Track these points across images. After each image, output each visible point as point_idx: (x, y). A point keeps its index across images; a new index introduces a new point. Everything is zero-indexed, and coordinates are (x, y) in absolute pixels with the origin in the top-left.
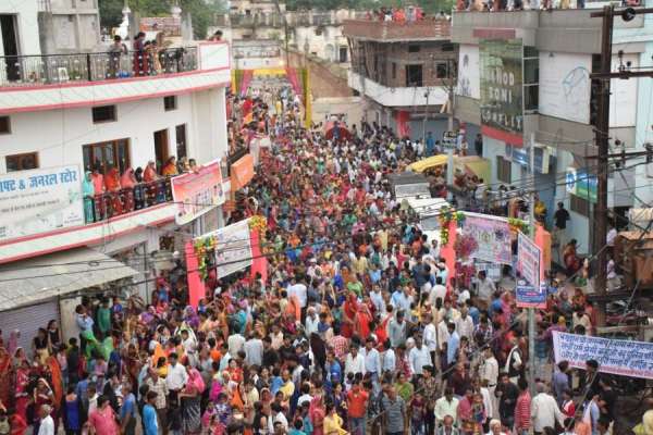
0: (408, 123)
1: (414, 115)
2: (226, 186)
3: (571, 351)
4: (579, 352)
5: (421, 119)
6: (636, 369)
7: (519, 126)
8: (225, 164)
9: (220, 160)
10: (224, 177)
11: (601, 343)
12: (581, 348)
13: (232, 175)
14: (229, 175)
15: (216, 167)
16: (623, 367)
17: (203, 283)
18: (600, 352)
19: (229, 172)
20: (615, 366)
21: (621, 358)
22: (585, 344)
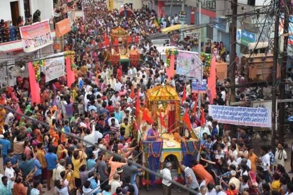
0: (163, 8)
1: (167, 4)
2: (53, 34)
3: (217, 115)
4: (221, 115)
5: (169, 6)
6: (246, 122)
7: (214, 7)
8: (52, 22)
9: (48, 20)
10: (51, 30)
11: (230, 109)
12: (221, 113)
13: (56, 29)
14: (55, 28)
15: (47, 23)
16: (241, 121)
17: (38, 83)
18: (230, 114)
19: (54, 27)
20: (237, 121)
21: (239, 117)
22: (223, 111)
